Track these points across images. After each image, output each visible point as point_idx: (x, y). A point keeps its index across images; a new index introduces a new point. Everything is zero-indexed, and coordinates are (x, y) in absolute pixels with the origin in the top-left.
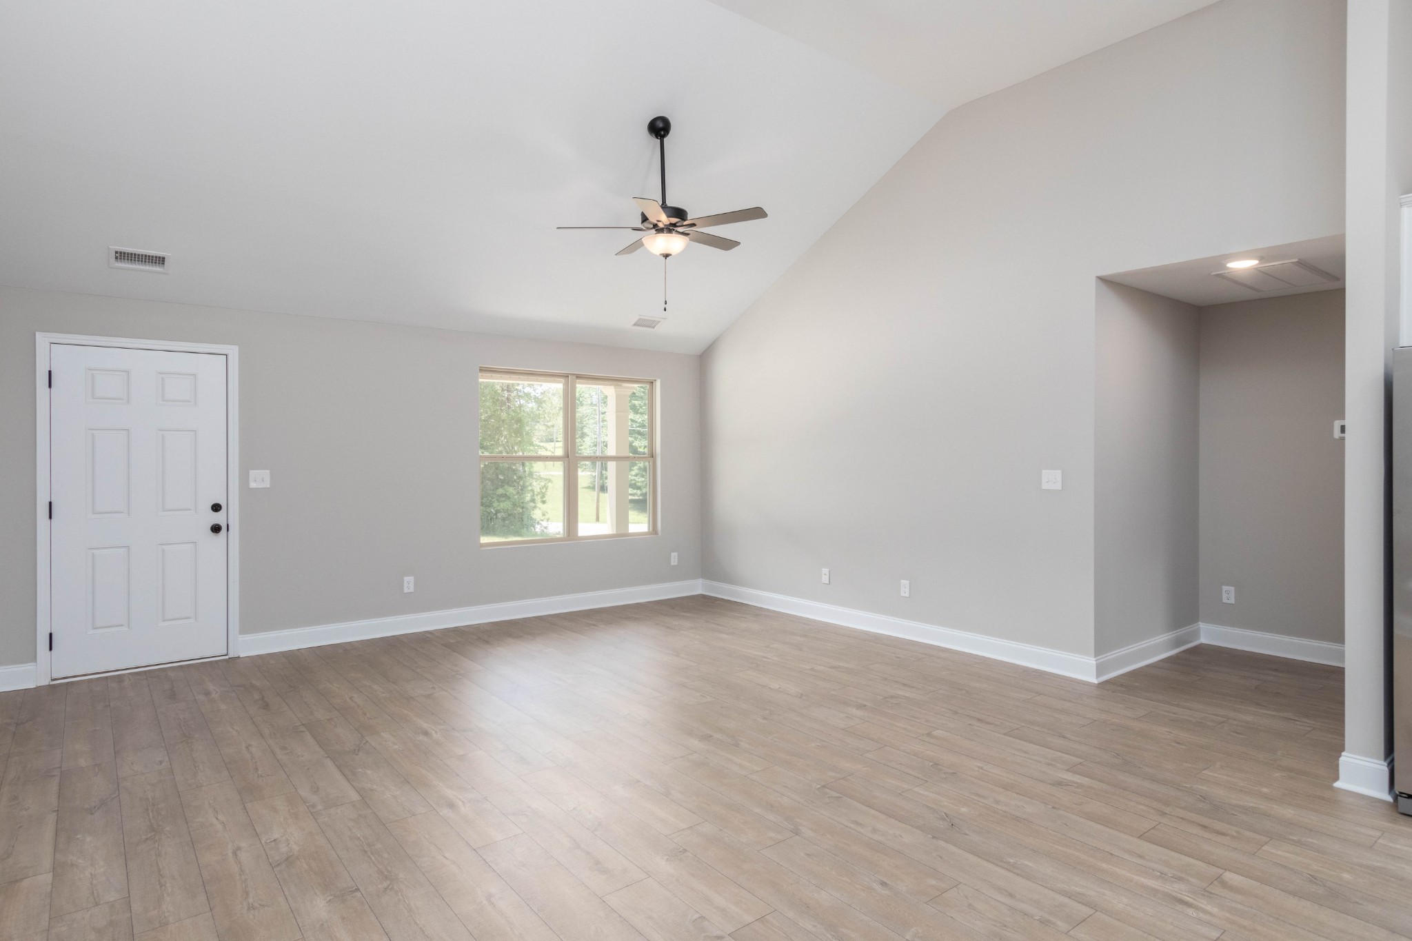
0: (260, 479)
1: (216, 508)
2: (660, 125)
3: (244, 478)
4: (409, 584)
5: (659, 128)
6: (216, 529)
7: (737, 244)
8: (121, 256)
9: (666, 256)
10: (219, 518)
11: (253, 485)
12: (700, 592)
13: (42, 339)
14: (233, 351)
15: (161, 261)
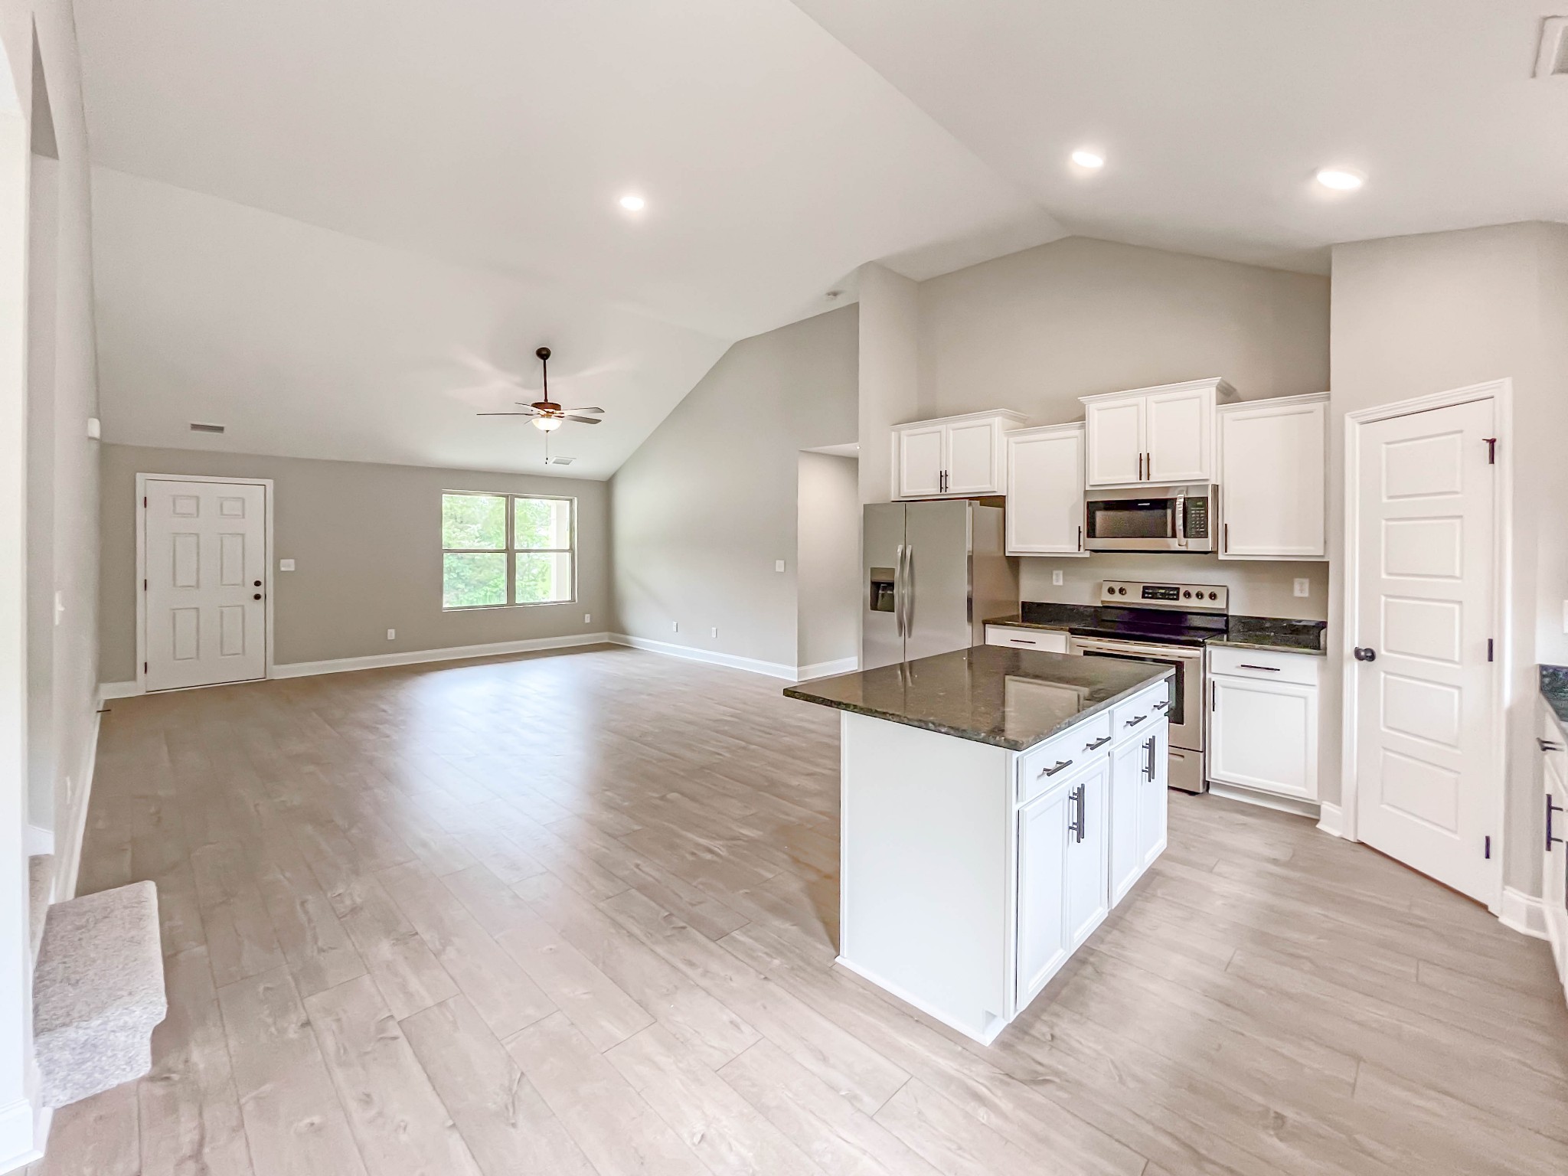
0: (288, 565)
1: (257, 584)
2: (544, 352)
3: (277, 565)
4: (391, 634)
5: (543, 354)
6: (257, 597)
7: (600, 421)
8: (195, 427)
9: (547, 431)
10: (260, 590)
11: (283, 569)
12: (606, 641)
13: (140, 477)
14: (269, 483)
15: (221, 429)
